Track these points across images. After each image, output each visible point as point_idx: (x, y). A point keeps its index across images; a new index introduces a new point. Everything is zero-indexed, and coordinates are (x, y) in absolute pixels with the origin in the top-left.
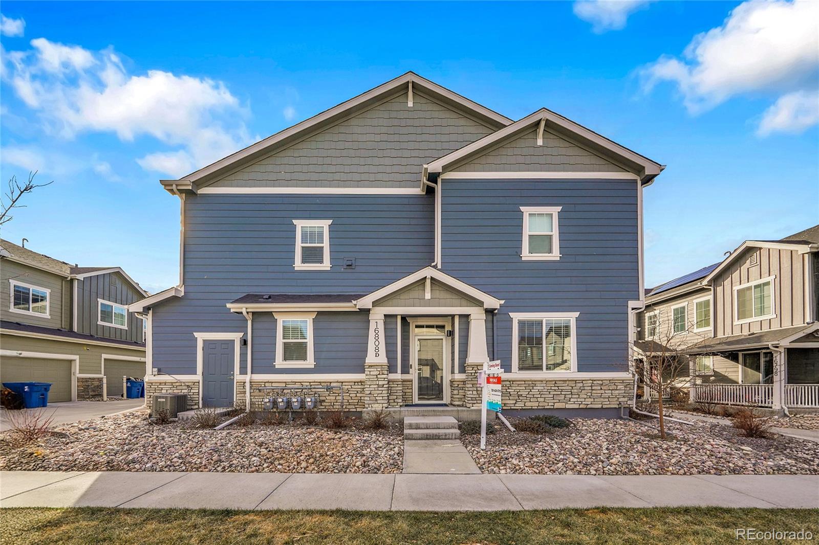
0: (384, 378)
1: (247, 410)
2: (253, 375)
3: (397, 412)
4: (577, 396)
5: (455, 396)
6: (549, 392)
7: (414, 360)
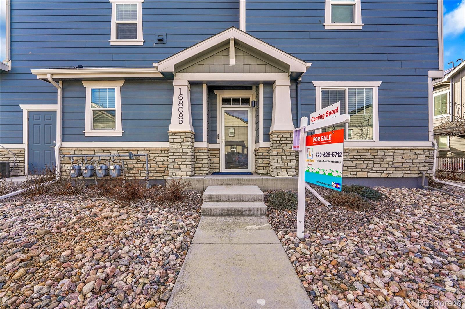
0: (188, 146)
1: (57, 178)
2: (63, 143)
3: (200, 181)
4: (379, 165)
5: (259, 165)
6: (352, 161)
7: (221, 131)
